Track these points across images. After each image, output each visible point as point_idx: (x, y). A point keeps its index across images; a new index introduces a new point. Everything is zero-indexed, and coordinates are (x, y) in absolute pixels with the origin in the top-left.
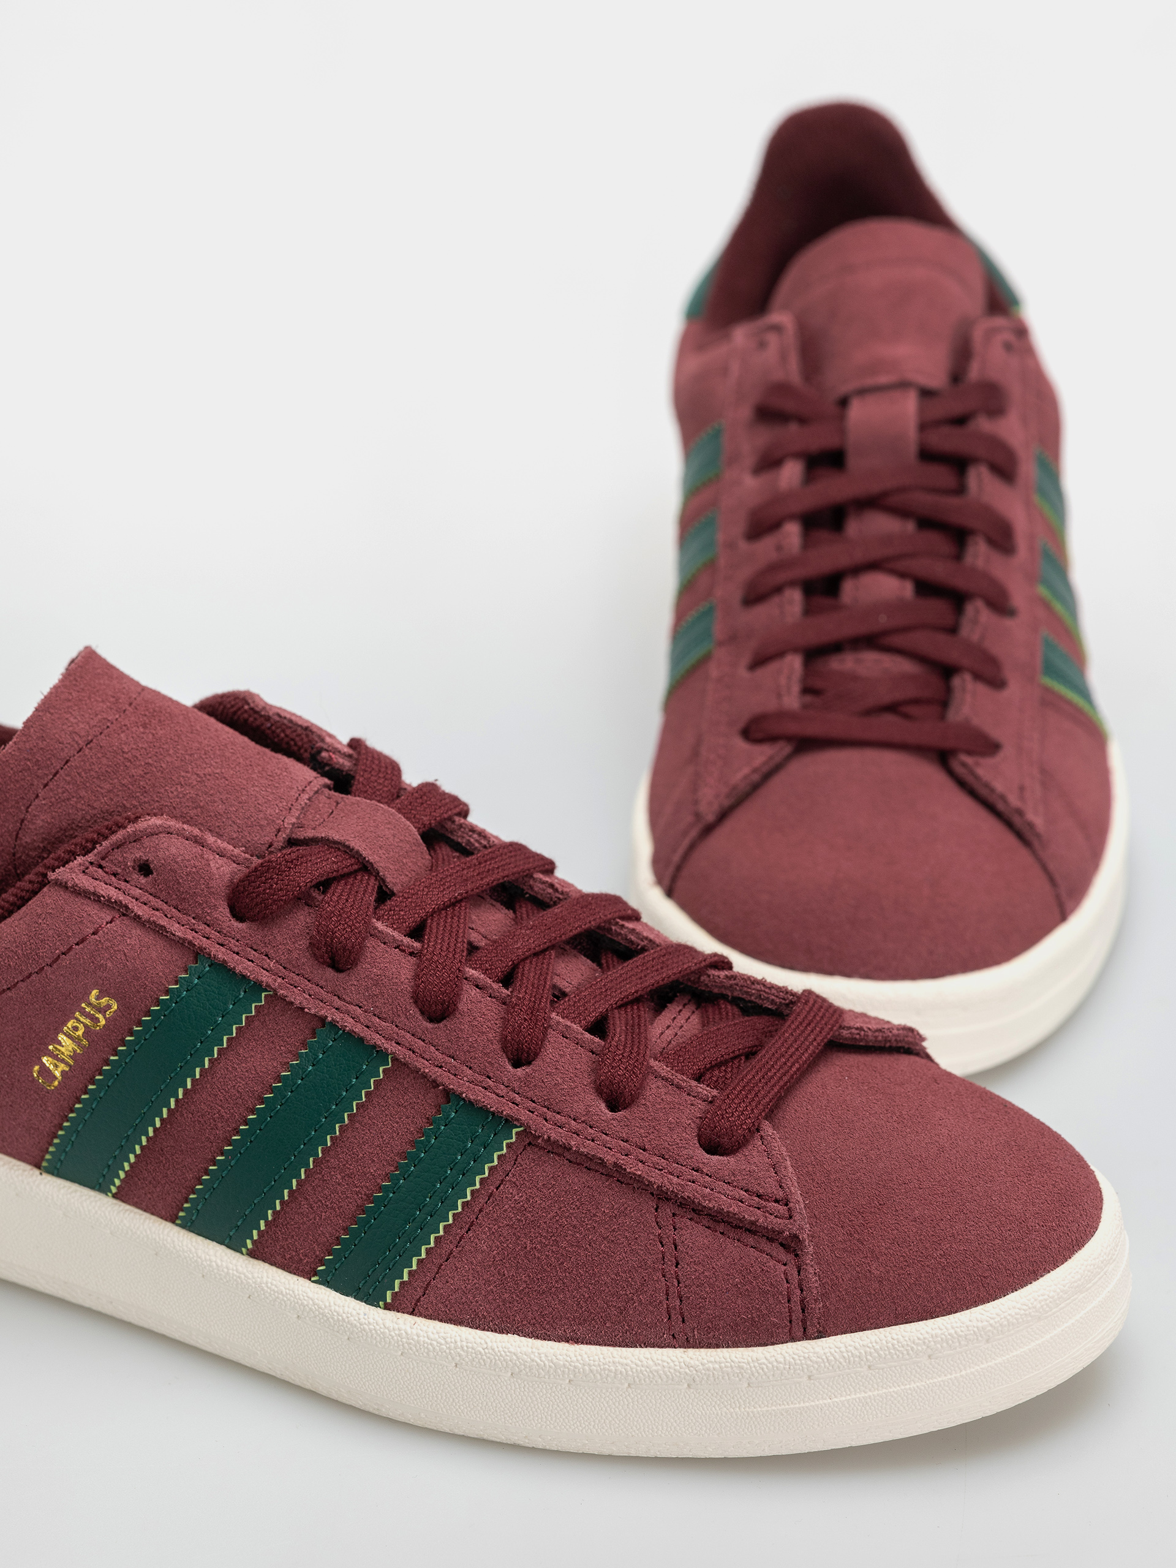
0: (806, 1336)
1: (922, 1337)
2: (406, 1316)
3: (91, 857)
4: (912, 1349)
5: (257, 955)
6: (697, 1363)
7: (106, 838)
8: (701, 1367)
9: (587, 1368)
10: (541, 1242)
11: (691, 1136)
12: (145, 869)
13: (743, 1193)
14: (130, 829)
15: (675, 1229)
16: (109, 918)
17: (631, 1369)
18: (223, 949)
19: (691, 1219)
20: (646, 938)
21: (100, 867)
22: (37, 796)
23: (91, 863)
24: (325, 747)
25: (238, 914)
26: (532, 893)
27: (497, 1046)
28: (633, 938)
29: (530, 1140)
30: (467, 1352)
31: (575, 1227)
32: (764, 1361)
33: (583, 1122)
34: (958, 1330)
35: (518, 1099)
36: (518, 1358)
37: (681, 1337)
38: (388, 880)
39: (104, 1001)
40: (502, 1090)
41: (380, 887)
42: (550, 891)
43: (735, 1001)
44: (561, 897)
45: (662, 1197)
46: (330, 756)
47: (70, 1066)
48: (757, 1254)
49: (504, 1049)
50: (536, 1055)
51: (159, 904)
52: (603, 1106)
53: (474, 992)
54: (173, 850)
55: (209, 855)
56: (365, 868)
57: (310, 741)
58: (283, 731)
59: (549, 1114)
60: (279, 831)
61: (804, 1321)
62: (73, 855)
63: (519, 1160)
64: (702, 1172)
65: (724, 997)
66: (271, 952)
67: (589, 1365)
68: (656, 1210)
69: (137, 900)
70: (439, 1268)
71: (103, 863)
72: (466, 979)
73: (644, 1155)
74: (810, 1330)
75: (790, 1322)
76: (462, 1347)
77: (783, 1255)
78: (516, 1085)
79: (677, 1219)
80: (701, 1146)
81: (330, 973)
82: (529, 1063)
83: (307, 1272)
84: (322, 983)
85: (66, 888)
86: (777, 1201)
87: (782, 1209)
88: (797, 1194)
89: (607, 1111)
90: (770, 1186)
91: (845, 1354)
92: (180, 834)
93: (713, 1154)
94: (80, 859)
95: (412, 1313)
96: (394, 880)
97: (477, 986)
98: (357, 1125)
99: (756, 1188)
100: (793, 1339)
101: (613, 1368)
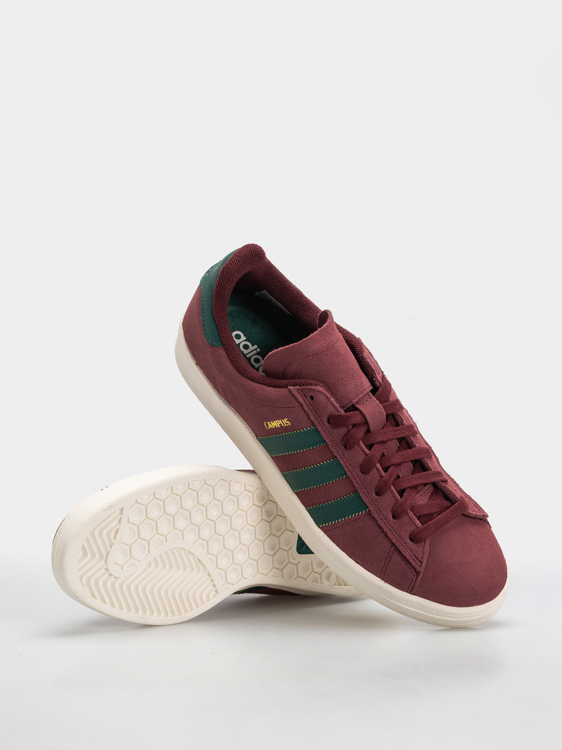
0: (410, 593)
1: (437, 608)
2: (323, 532)
3: (301, 388)
4: (433, 609)
5: (329, 434)
6: (382, 585)
7: (306, 385)
8: (383, 586)
9: (357, 571)
10: (361, 538)
11: (408, 535)
12: (312, 398)
13: (413, 554)
14: (313, 387)
15: (393, 553)
16: (298, 405)
17: (367, 577)
18: (321, 428)
19: (398, 553)
20: (429, 466)
21: (302, 391)
22: (297, 360)
23: (300, 389)
24: (375, 377)
25: (329, 422)
26: (407, 440)
27: (374, 488)
28: (426, 465)
29: (370, 513)
30: (332, 550)
31: (370, 539)
32: (398, 594)
33: (385, 518)
34: (446, 610)
35: (372, 503)
36: (342, 559)
37: (382, 577)
38: (371, 428)
39: (288, 422)
40: (370, 499)
41: (368, 429)
42: (412, 442)
43: (443, 492)
44: (414, 445)
45: (393, 544)
46: (375, 380)
47: (273, 428)
48: (409, 570)
49: (375, 490)
50: (382, 495)
51: (311, 408)
52: (391, 516)
53: (376, 471)
54: (321, 398)
55: (329, 403)
56: (367, 423)
57: (372, 374)
58: (367, 367)
59: (378, 511)
60: (351, 402)
61: (411, 590)
62: (297, 385)
63: (366, 516)
64: (406, 544)
65: (441, 490)
66: (332, 435)
67: (358, 571)
68: (391, 546)
69: (307, 404)
70: (335, 528)
71: (303, 390)
72: (375, 467)
73: (394, 533)
74: (412, 593)
75: (408, 588)
76: (331, 548)
77: (414, 574)
78: (373, 499)
79: (394, 551)
80: (409, 538)
81: (343, 448)
82: (379, 496)
83: (306, 506)
84: (341, 449)
85: (291, 392)
86: (419, 561)
87: (419, 563)
88: (425, 563)
89: (392, 518)
90: (420, 558)
91: (417, 602)
92: (325, 395)
93: (411, 541)
94: (297, 387)
95: (324, 532)
96: (372, 428)
97: (377, 470)
98: (333, 484)
99: (416, 555)
100: (407, 592)
101: (363, 575)
